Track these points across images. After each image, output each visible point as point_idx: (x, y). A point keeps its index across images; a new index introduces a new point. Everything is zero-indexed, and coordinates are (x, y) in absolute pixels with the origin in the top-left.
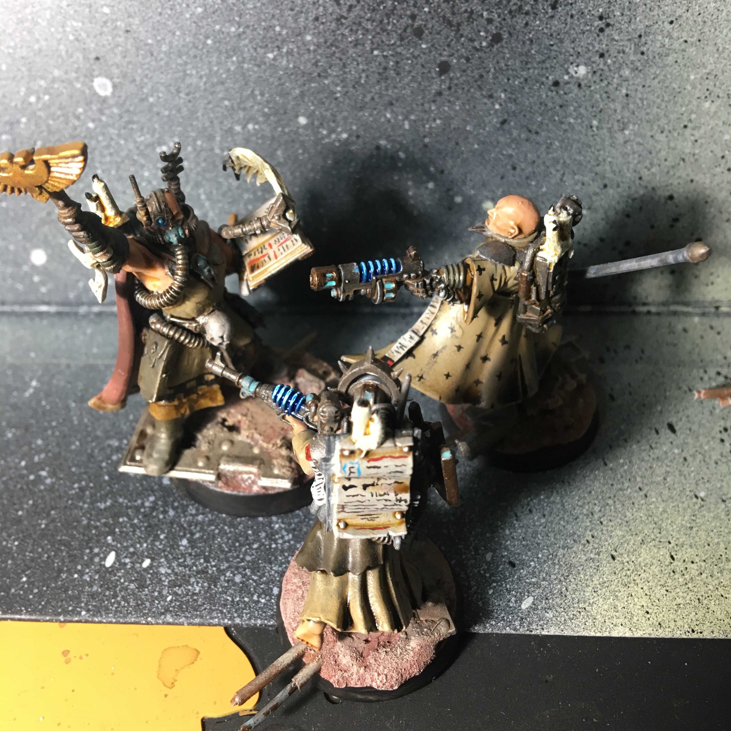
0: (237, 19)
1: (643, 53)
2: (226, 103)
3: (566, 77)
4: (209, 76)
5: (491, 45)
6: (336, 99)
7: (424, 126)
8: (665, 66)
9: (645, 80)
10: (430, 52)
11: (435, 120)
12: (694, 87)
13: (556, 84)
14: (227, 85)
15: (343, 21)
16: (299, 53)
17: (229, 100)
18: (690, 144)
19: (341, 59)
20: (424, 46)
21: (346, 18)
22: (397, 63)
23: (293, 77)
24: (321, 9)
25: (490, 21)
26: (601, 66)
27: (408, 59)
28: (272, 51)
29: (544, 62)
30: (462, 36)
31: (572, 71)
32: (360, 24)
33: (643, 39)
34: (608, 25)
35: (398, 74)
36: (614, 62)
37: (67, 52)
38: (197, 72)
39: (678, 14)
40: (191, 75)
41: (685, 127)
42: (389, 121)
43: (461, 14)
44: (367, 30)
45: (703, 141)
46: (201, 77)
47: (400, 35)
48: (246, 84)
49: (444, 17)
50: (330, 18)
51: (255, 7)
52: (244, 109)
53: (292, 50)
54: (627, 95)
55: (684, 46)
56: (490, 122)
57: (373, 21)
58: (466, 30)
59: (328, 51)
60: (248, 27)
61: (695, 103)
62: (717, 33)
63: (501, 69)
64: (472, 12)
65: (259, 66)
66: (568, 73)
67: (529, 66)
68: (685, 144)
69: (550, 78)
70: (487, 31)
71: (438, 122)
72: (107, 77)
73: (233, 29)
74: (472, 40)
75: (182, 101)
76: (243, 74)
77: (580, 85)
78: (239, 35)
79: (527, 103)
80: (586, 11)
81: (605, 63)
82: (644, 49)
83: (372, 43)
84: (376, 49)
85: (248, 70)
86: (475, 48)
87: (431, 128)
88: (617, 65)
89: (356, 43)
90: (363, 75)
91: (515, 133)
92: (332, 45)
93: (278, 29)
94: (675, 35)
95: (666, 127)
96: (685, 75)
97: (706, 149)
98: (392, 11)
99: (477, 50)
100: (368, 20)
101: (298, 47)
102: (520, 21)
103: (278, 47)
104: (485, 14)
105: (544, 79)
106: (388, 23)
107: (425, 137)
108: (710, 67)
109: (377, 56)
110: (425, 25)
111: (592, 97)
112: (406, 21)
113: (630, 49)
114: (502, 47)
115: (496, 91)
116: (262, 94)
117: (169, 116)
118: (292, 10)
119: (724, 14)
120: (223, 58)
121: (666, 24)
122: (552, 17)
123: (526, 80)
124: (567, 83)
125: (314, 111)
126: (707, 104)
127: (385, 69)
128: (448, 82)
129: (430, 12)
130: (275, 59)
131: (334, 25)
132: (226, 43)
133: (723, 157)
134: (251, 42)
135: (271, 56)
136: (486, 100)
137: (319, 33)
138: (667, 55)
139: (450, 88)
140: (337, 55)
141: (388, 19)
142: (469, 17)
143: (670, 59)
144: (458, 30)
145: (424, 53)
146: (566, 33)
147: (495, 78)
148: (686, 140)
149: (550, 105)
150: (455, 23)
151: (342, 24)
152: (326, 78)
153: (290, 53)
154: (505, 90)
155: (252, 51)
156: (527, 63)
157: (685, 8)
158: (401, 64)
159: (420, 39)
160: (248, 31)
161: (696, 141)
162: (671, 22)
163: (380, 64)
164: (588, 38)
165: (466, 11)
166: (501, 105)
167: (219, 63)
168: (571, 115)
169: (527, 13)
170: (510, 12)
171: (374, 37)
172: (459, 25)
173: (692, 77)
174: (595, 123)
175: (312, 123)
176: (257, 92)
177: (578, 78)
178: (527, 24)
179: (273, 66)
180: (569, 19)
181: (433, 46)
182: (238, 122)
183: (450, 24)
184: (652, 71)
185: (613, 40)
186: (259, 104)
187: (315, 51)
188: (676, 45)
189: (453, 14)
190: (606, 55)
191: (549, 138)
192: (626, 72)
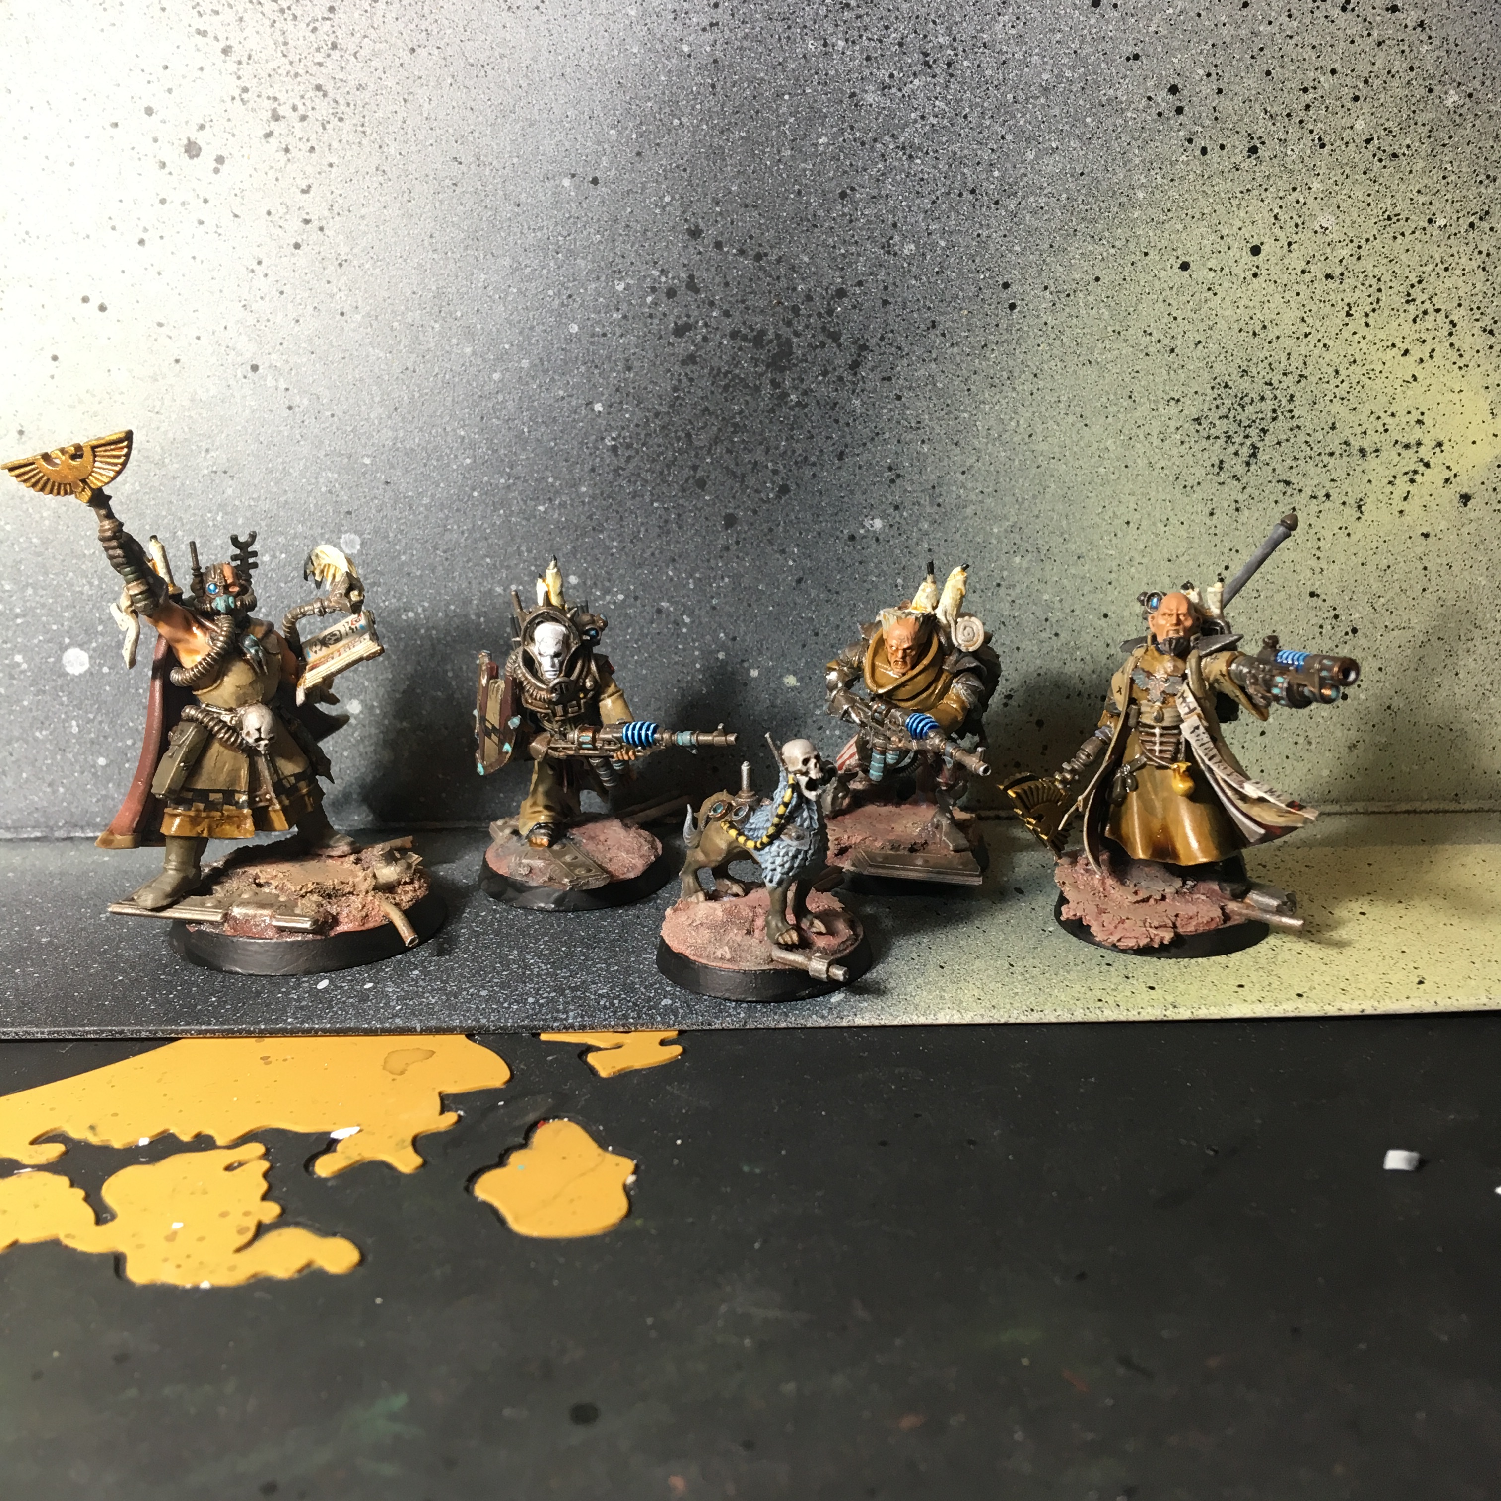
0: (508, 470)
1: (939, 505)
2: (488, 560)
3: (862, 531)
4: (471, 531)
5: (778, 497)
6: (612, 555)
7: (711, 585)
8: (966, 518)
9: (946, 533)
10: (714, 504)
11: (722, 578)
12: (1000, 541)
13: (852, 538)
14: (490, 541)
15: (621, 472)
16: (572, 505)
17: (491, 558)
18: (1007, 605)
19: (618, 512)
20: (707, 498)
21: (624, 469)
22: (679, 515)
23: (564, 531)
24: (598, 460)
25: (775, 472)
26: (898, 519)
27: (691, 511)
28: (544, 504)
29: (836, 514)
30: (747, 487)
31: (867, 523)
32: (639, 474)
33: (937, 490)
34: (898, 476)
35: (680, 528)
36: (911, 515)
37: (316, 505)
38: (459, 527)
39: (968, 464)
40: (451, 530)
41: (999, 585)
42: (671, 579)
43: (745, 465)
44: (646, 481)
45: (1021, 601)
46: (463, 533)
47: (682, 486)
48: (513, 539)
49: (727, 468)
50: (607, 469)
51: (528, 458)
52: (508, 567)
53: (566, 502)
54: (930, 550)
55: (981, 497)
56: (784, 580)
57: (653, 472)
58: (751, 481)
59: (604, 503)
60: (518, 478)
61: (1004, 558)
62: (1013, 483)
63: (791, 521)
64: (756, 462)
65: (528, 520)
66: (864, 527)
67: (821, 519)
68: (1002, 604)
69: (845, 532)
70: (773, 483)
71: (727, 580)
72: (356, 532)
73: (502, 481)
74: (757, 491)
75: (438, 559)
76: (510, 529)
77: (877, 540)
78: (509, 487)
79: (823, 559)
80: (874, 462)
81: (901, 516)
82: (940, 501)
83: (652, 494)
84: (656, 501)
85: (515, 524)
86: (762, 499)
87: (719, 587)
88: (914, 518)
89: (635, 495)
90: (643, 529)
91: (813, 593)
92: (609, 497)
93: (551, 480)
94: (970, 485)
95: (978, 586)
96: (988, 528)
97: (1026, 612)
98: (673, 462)
99: (764, 502)
100: (647, 471)
101: (572, 500)
102: (808, 472)
103: (550, 499)
104: (770, 464)
105: (838, 533)
106: (669, 474)
107: (712, 597)
108: (1013, 519)
109: (657, 508)
110: (708, 477)
111: (893, 552)
112: (687, 472)
113: (925, 500)
114: (790, 498)
115: (788, 546)
116: (529, 551)
117: (421, 576)
118: (567, 461)
119: (1016, 462)
120: (489, 511)
121: (959, 475)
122: (840, 468)
123: (819, 534)
124: (864, 537)
125: (586, 569)
126: (1017, 560)
127: (666, 521)
128: (735, 535)
129: (712, 463)
130: (545, 512)
131: (611, 476)
132: (494, 496)
133: (1047, 620)
134: (520, 494)
135: (541, 508)
136: (778, 556)
137: (595, 485)
138: (965, 507)
139: (737, 543)
140: (614, 507)
141: (669, 470)
142: (753, 469)
143: (969, 511)
144: (742, 482)
145: (708, 505)
146: (856, 484)
147: (786, 531)
148: (1001, 600)
149: (848, 561)
150: (739, 473)
151: (620, 475)
152: (601, 532)
153: (563, 505)
154: (798, 545)
155: (521, 503)
156: (818, 516)
157: (975, 458)
158: (684, 517)
159: (703, 490)
160: (519, 483)
161: (1013, 601)
162: (963, 473)
163: (660, 517)
164: (879, 489)
165: (750, 462)
166: (794, 561)
167: (484, 517)
168: (872, 572)
169: (814, 464)
170: (796, 463)
171: (653, 488)
172: (743, 476)
173: (995, 530)
174: (900, 581)
175: (585, 583)
176: (523, 549)
177: (875, 532)
178: (814, 475)
179: (544, 519)
180: (857, 470)
181: (717, 497)
182: (500, 583)
183: (734, 474)
184: (952, 524)
185: (906, 491)
186: (525, 561)
187: (589, 503)
188: (973, 497)
189: (737, 464)
190: (901, 507)
191: (852, 599)
192: (926, 526)
